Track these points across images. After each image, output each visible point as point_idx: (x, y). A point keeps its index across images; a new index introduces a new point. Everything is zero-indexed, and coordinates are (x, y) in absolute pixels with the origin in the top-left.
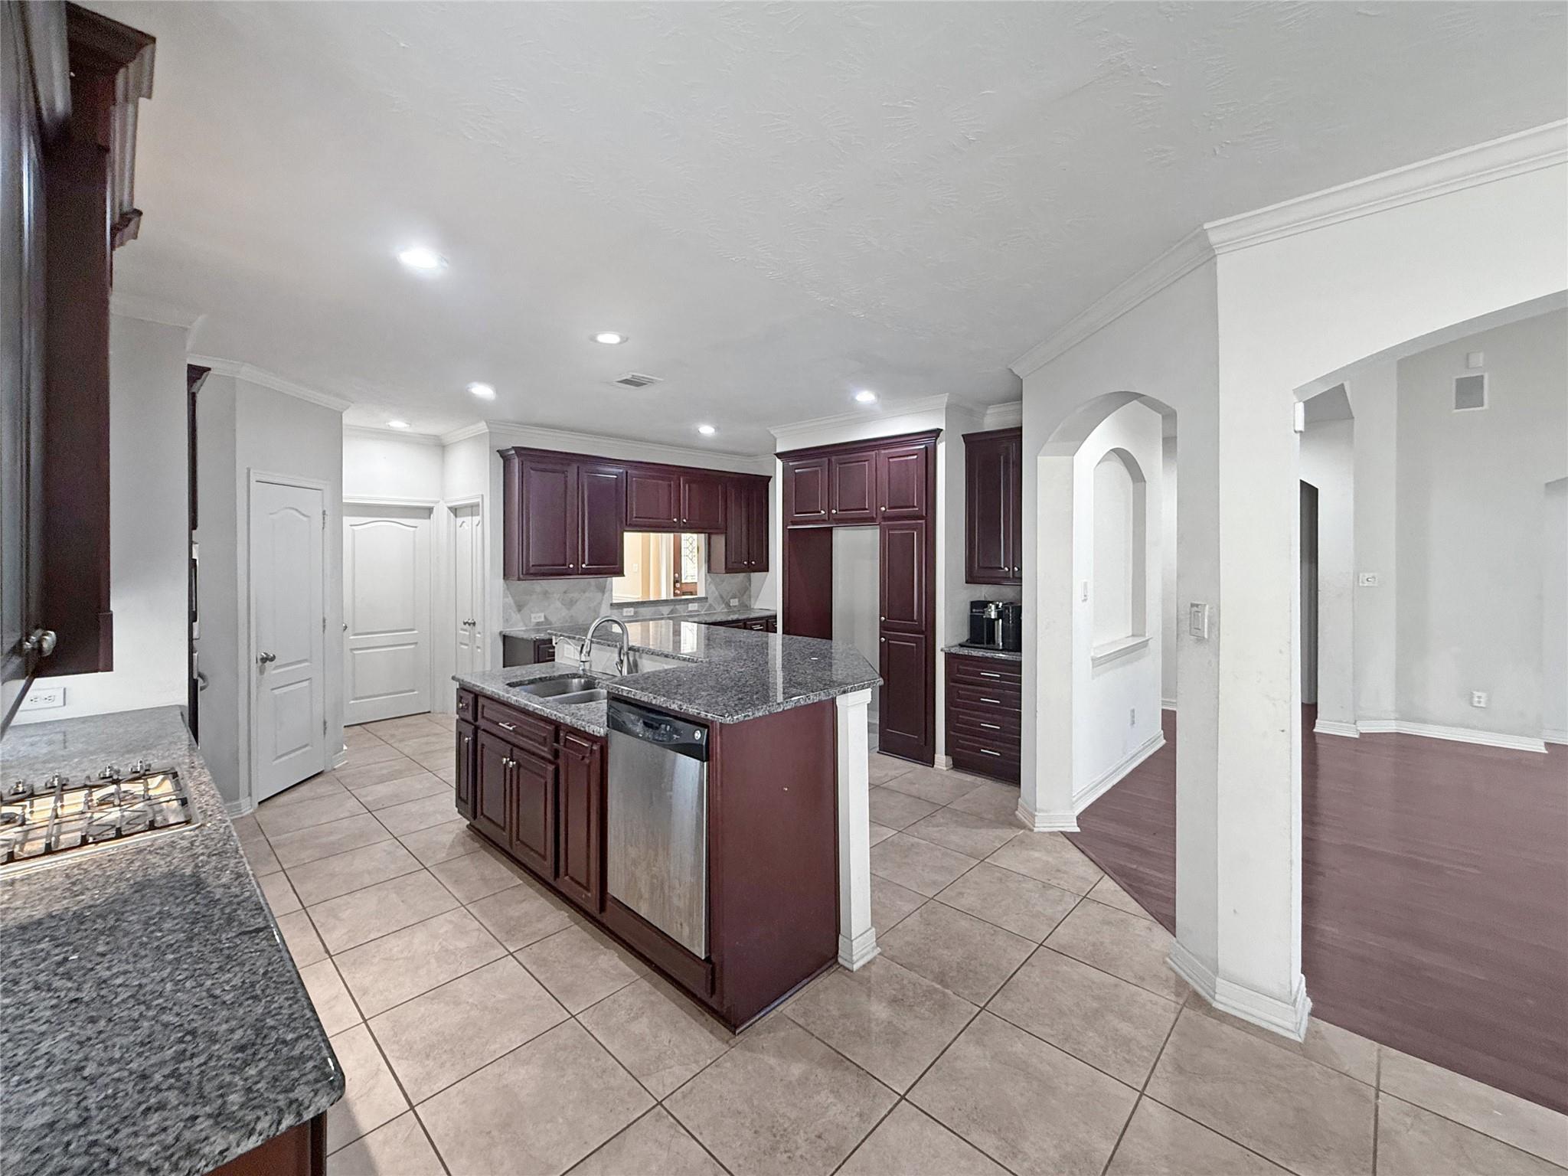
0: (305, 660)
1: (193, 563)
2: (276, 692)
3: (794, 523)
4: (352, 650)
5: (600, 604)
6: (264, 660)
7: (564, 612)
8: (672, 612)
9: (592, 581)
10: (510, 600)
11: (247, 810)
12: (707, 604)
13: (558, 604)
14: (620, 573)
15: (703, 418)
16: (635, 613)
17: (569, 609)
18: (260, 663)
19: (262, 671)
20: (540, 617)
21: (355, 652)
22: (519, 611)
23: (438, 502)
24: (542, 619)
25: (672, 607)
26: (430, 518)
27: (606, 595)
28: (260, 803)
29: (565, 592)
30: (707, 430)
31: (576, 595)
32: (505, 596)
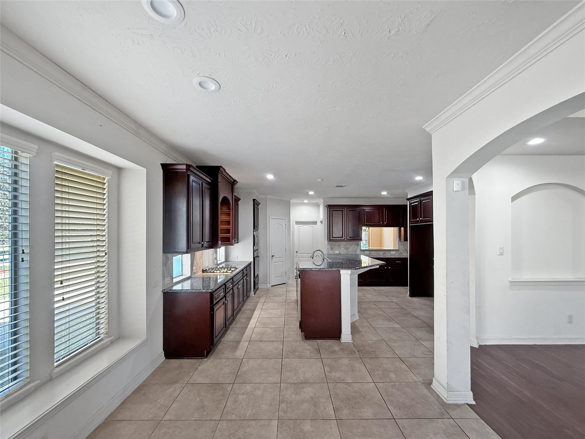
0: (281, 257)
1: (254, 235)
2: (275, 263)
3: (412, 224)
4: (299, 257)
5: (357, 249)
6: (273, 256)
7: (345, 251)
8: (384, 254)
9: (354, 242)
10: (329, 247)
11: (269, 287)
12: (399, 252)
13: (343, 249)
14: (361, 240)
15: (383, 190)
16: (370, 253)
17: (346, 250)
18: (272, 257)
19: (272, 258)
20: (337, 252)
21: (300, 258)
22: (332, 250)
23: (318, 220)
24: (338, 253)
25: (384, 252)
26: (316, 224)
27: (359, 247)
28: (272, 286)
29: (345, 245)
30: (384, 193)
31: (349, 246)
32: (328, 246)
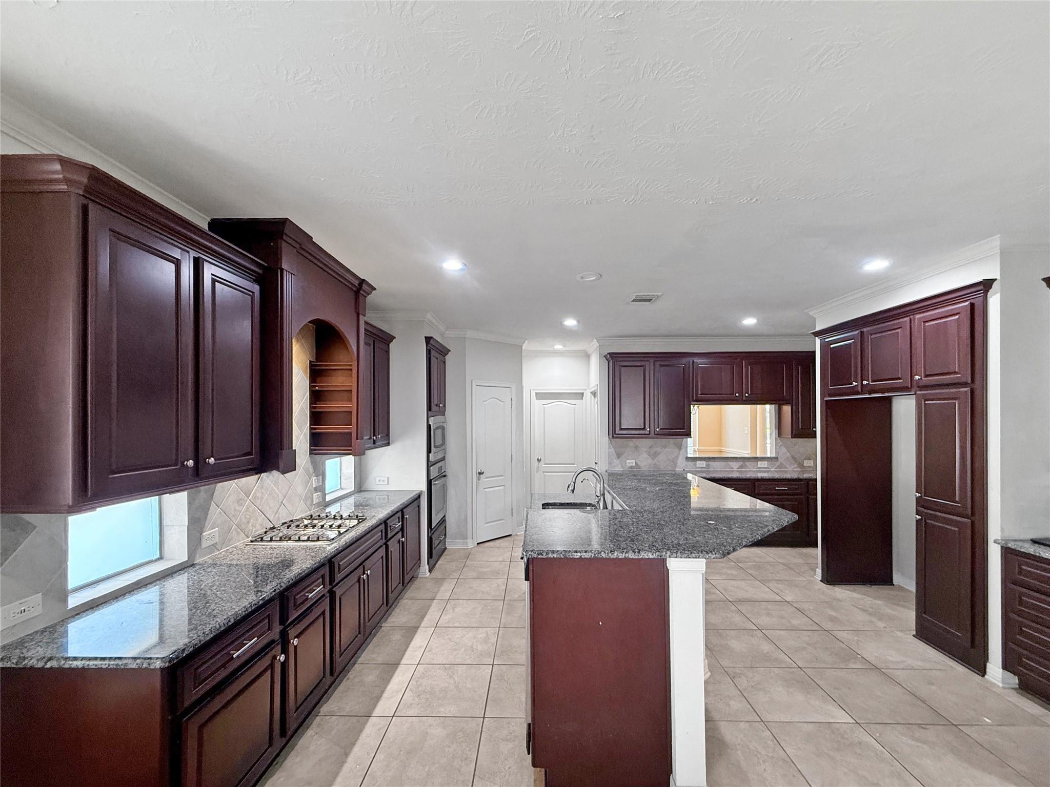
0: (502, 476)
2: (486, 490)
3: (830, 395)
4: (544, 472)
5: (677, 457)
6: (480, 473)
7: (650, 461)
8: (741, 467)
9: (671, 441)
10: (612, 450)
11: (470, 546)
12: (778, 464)
13: (645, 455)
14: (688, 434)
15: (748, 312)
16: (708, 466)
17: (653, 459)
18: (478, 475)
19: (479, 479)
20: (632, 463)
21: (545, 474)
22: (618, 458)
23: (586, 389)
24: (634, 464)
25: (742, 463)
26: (582, 399)
27: (683, 451)
28: (478, 544)
29: (651, 447)
30: (749, 321)
31: (659, 449)
32: (609, 448)
